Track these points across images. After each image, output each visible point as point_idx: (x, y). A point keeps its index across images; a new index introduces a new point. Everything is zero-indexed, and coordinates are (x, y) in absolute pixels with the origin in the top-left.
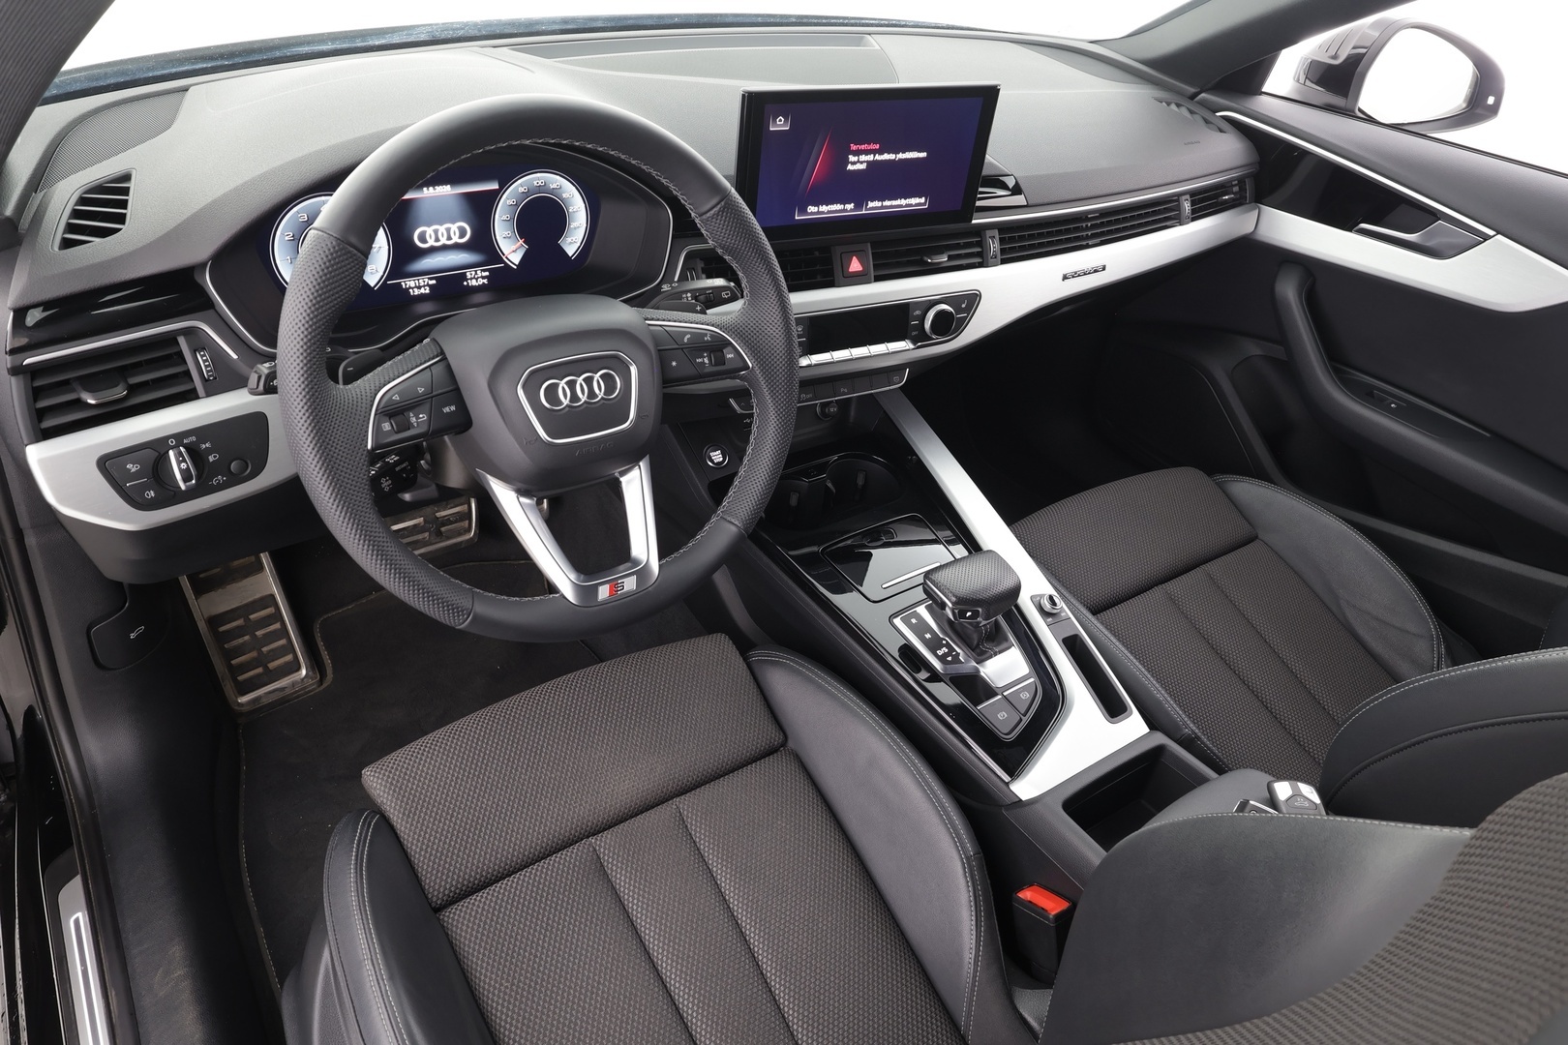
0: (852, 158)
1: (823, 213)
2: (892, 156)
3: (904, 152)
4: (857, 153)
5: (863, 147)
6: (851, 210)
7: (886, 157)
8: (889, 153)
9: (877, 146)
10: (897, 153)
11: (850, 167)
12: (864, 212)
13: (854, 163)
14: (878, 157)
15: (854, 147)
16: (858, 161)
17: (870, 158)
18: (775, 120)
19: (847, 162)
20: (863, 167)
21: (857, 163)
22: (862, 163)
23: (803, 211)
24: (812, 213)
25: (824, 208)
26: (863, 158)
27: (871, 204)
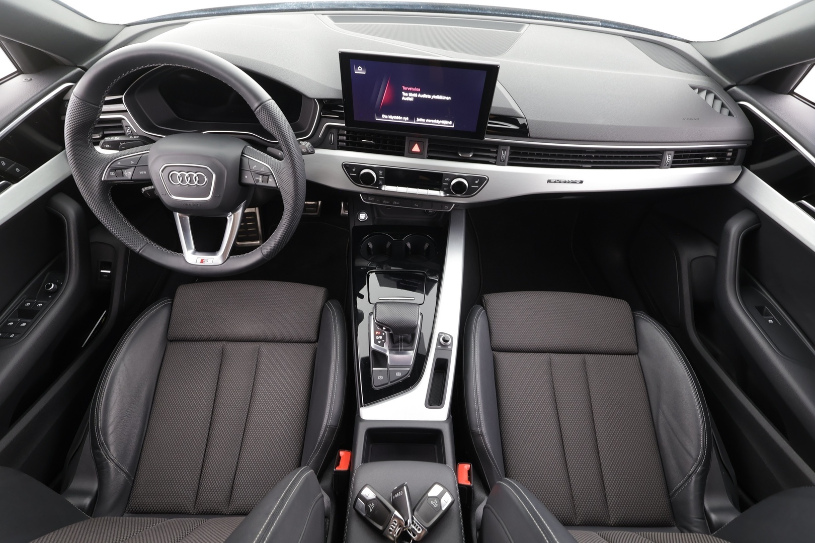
0: (404, 94)
1: (391, 119)
2: (429, 96)
3: (436, 95)
4: (407, 91)
5: (410, 89)
6: (407, 121)
7: (425, 96)
8: (427, 94)
9: (419, 90)
10: (432, 94)
11: (403, 98)
12: (415, 123)
13: (406, 97)
14: (420, 96)
15: (404, 88)
16: (408, 96)
17: (415, 95)
18: (357, 68)
19: (402, 96)
20: (412, 99)
21: (408, 97)
22: (410, 97)
23: (380, 116)
24: (384, 119)
25: (391, 117)
26: (411, 94)
27: (418, 120)
